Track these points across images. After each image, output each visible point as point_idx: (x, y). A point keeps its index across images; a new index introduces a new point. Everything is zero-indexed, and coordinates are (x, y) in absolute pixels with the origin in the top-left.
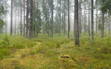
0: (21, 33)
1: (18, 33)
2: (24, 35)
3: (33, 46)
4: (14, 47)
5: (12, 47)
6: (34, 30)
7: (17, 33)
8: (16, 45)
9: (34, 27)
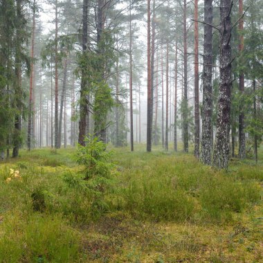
0: (186, 145)
1: (175, 145)
2: (196, 152)
3: (237, 210)
4: (130, 207)
5: (119, 208)
6: (241, 129)
7: (173, 146)
8: (139, 199)
9: (241, 117)
